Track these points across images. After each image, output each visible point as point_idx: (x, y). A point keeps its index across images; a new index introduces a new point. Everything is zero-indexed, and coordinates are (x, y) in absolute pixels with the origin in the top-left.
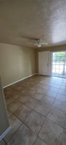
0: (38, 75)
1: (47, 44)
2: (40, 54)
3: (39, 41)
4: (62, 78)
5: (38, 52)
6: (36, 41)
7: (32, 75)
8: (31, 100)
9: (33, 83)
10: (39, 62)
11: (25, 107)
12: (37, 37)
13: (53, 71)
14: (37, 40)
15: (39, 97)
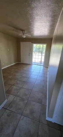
0: (20, 64)
1: (30, 36)
2: (22, 44)
3: (24, 32)
4: (40, 66)
5: (21, 42)
6: (21, 32)
7: (14, 64)
8: (18, 82)
9: (17, 70)
10: (21, 52)
11: (15, 87)
12: (23, 29)
13: (34, 60)
14: (22, 30)
15: (24, 80)
